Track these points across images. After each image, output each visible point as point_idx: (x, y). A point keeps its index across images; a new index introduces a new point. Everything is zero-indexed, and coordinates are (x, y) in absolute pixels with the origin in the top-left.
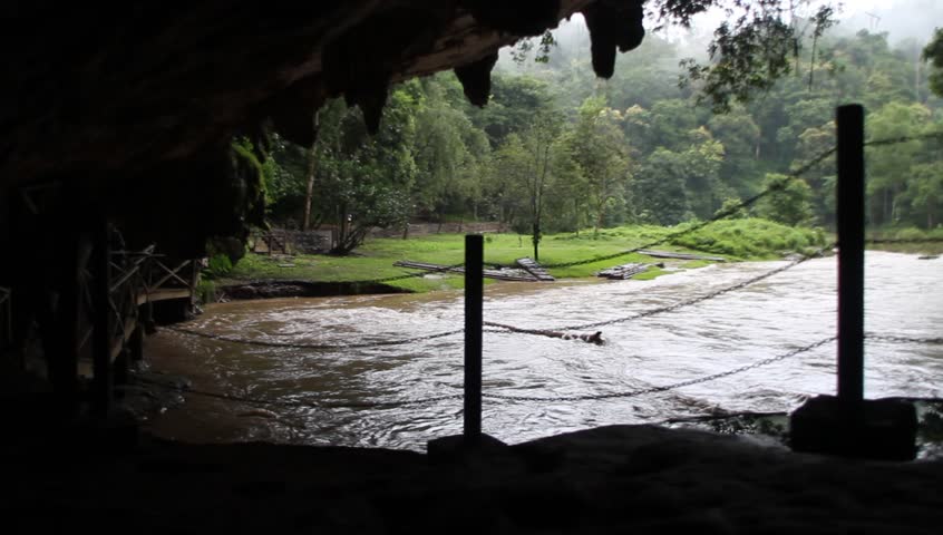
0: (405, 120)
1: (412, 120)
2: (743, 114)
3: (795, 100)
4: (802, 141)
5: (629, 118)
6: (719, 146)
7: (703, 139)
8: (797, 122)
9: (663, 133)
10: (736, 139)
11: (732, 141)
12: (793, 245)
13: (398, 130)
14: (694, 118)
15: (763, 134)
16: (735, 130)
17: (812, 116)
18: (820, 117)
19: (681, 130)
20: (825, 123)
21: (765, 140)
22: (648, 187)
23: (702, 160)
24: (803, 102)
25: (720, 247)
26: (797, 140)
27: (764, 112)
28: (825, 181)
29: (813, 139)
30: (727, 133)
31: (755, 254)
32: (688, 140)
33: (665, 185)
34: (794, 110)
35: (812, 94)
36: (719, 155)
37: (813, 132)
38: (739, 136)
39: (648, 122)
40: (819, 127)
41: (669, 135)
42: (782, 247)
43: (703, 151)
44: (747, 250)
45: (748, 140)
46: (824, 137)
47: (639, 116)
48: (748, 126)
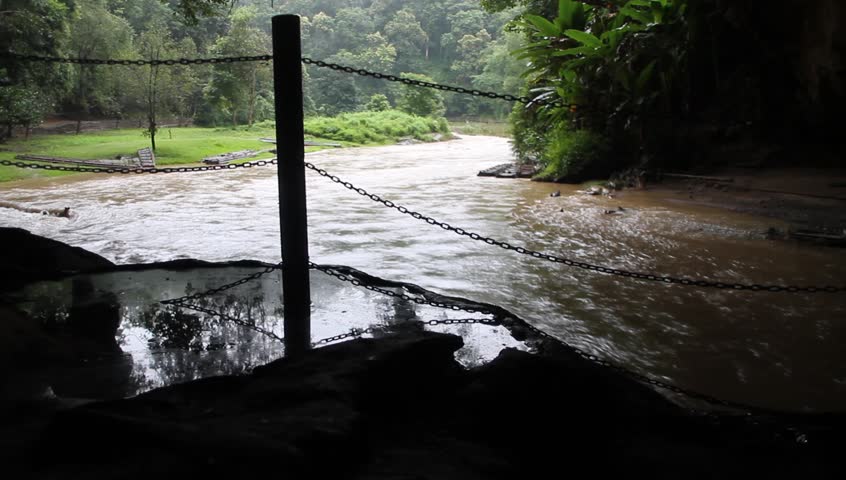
0: (58, 26)
1: (67, 27)
2: (412, 22)
3: (455, 11)
4: (460, 45)
5: (316, 24)
6: (391, 49)
7: (380, 42)
8: (457, 29)
9: (345, 37)
10: (407, 43)
11: (404, 45)
12: (412, 132)
13: (50, 36)
14: (373, 25)
15: (432, 39)
16: (406, 35)
17: (469, 25)
18: (475, 25)
19: (360, 34)
20: (479, 30)
21: (433, 44)
22: (323, 84)
23: (377, 61)
24: (462, 12)
25: (342, 135)
26: (457, 44)
27: (431, 21)
28: (473, 78)
29: (469, 44)
30: (399, 37)
31: (373, 139)
32: (366, 43)
33: (337, 82)
34: (455, 19)
35: (470, 6)
36: (393, 56)
37: (470, 38)
38: (409, 41)
39: (333, 27)
40: (474, 34)
41: (350, 38)
42: (401, 134)
43: (378, 54)
44: (367, 136)
45: (417, 44)
46: (477, 42)
47: (325, 23)
48: (418, 32)
